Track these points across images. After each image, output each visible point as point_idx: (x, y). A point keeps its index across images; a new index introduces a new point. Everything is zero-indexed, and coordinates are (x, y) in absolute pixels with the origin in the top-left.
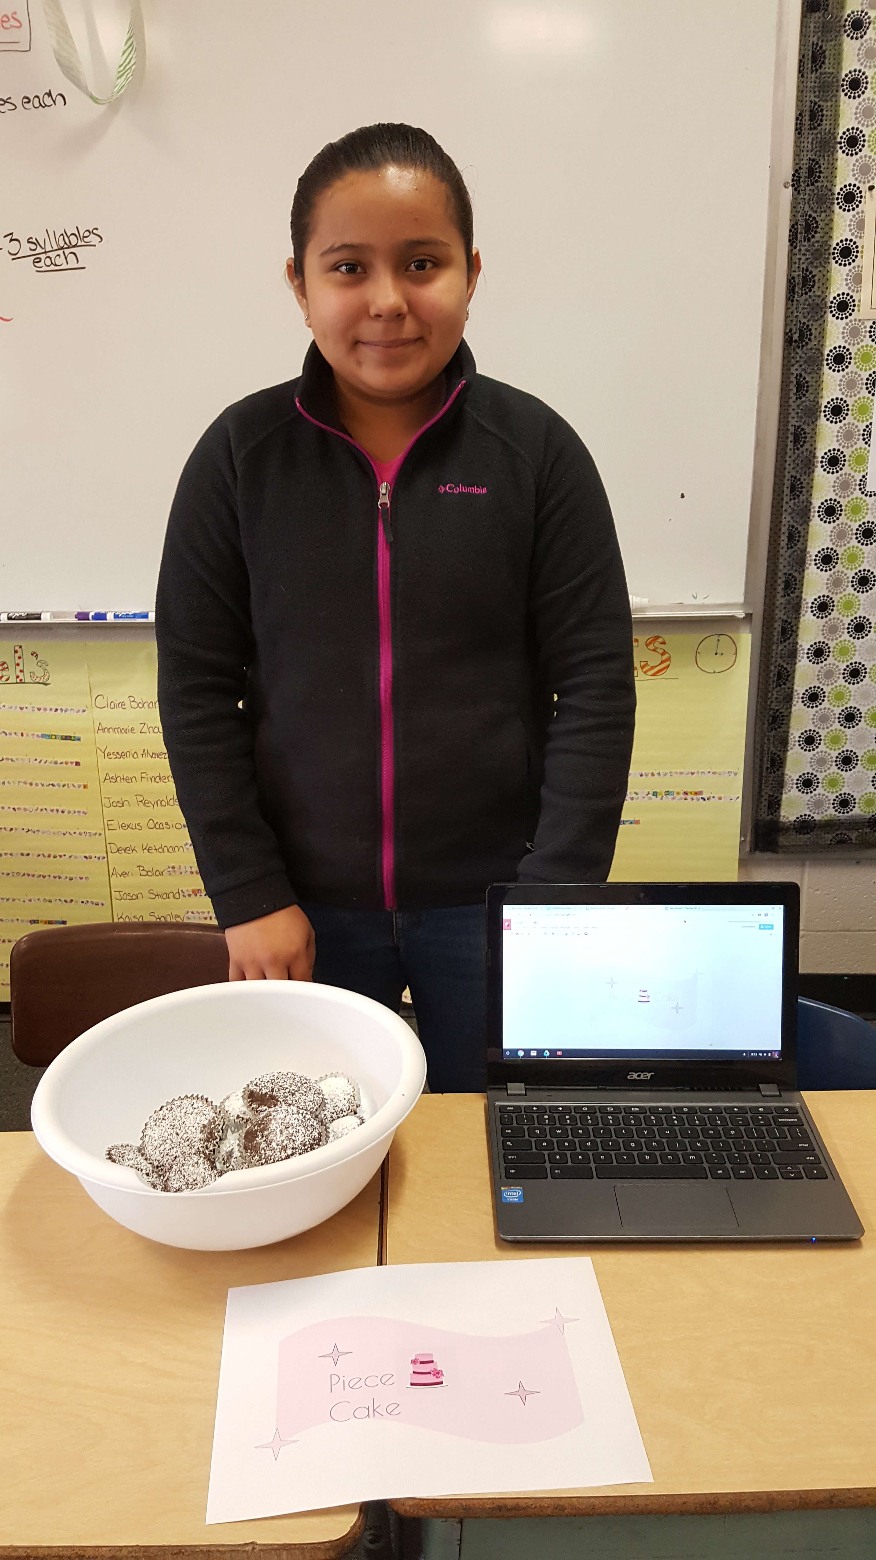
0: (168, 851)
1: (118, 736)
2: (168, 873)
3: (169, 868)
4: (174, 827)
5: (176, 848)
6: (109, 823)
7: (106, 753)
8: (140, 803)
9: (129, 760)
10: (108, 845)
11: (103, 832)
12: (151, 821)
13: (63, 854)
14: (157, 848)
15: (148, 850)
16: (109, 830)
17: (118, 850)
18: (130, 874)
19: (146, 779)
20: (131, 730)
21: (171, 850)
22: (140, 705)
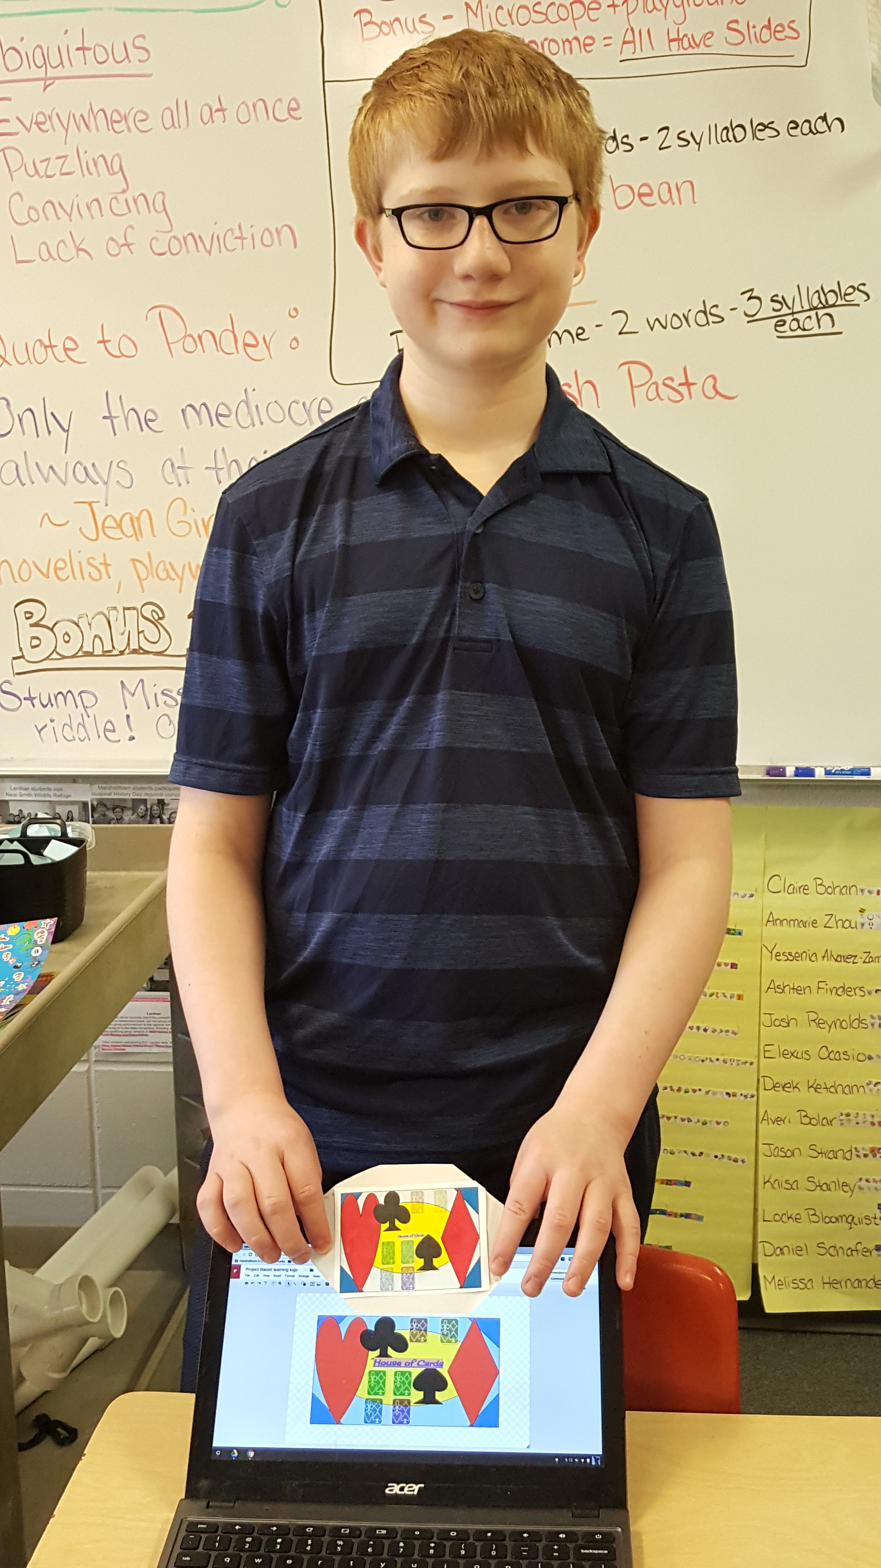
0: (844, 1092)
1: (794, 930)
2: (839, 1123)
3: (842, 1114)
4: (855, 1058)
5: (855, 1089)
6: (767, 1048)
7: (774, 952)
8: (813, 1023)
9: (803, 964)
10: (761, 1079)
11: (755, 1061)
12: (824, 1049)
13: (697, 1088)
14: (828, 1086)
15: (815, 1089)
16: (765, 1057)
17: (774, 1087)
18: (786, 1121)
19: (824, 991)
20: (813, 923)
21: (847, 1090)
22: (830, 890)
